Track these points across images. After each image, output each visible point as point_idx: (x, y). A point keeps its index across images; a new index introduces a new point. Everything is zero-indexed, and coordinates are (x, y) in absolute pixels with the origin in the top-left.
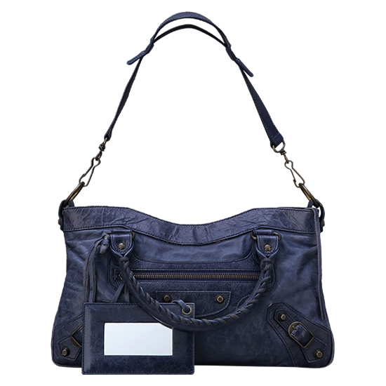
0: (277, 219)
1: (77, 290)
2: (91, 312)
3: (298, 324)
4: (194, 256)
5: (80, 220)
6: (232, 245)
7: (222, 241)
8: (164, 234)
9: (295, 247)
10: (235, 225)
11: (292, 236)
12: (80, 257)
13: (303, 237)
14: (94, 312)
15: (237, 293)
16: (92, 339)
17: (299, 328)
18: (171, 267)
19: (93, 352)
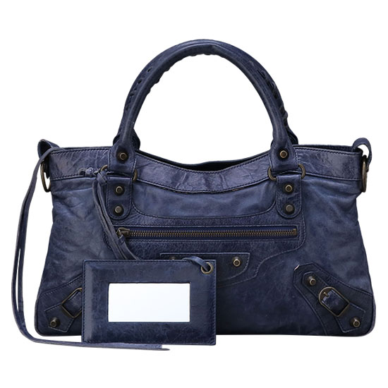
0: (307, 161)
1: (67, 251)
2: (93, 270)
3: (330, 290)
4: (207, 209)
5: (70, 167)
6: (252, 194)
7: (240, 189)
8: (170, 181)
9: (328, 194)
10: (256, 170)
11: (325, 181)
12: (70, 210)
13: (340, 184)
14: (97, 270)
15: (258, 254)
16: (93, 303)
17: (331, 295)
18: (178, 223)
19: (95, 318)
